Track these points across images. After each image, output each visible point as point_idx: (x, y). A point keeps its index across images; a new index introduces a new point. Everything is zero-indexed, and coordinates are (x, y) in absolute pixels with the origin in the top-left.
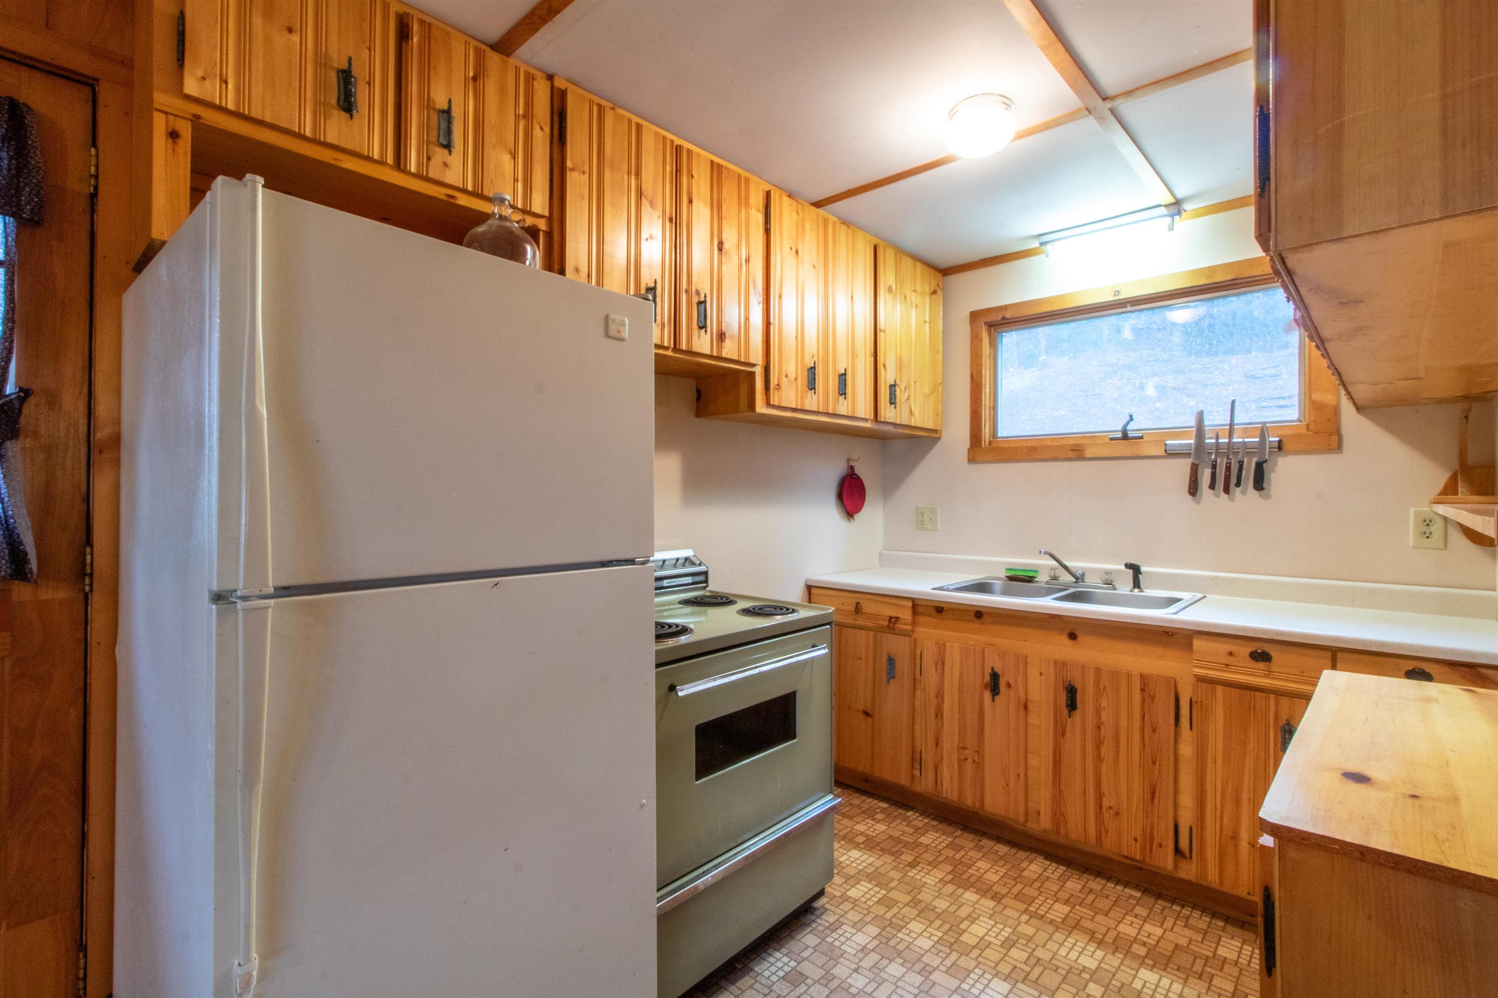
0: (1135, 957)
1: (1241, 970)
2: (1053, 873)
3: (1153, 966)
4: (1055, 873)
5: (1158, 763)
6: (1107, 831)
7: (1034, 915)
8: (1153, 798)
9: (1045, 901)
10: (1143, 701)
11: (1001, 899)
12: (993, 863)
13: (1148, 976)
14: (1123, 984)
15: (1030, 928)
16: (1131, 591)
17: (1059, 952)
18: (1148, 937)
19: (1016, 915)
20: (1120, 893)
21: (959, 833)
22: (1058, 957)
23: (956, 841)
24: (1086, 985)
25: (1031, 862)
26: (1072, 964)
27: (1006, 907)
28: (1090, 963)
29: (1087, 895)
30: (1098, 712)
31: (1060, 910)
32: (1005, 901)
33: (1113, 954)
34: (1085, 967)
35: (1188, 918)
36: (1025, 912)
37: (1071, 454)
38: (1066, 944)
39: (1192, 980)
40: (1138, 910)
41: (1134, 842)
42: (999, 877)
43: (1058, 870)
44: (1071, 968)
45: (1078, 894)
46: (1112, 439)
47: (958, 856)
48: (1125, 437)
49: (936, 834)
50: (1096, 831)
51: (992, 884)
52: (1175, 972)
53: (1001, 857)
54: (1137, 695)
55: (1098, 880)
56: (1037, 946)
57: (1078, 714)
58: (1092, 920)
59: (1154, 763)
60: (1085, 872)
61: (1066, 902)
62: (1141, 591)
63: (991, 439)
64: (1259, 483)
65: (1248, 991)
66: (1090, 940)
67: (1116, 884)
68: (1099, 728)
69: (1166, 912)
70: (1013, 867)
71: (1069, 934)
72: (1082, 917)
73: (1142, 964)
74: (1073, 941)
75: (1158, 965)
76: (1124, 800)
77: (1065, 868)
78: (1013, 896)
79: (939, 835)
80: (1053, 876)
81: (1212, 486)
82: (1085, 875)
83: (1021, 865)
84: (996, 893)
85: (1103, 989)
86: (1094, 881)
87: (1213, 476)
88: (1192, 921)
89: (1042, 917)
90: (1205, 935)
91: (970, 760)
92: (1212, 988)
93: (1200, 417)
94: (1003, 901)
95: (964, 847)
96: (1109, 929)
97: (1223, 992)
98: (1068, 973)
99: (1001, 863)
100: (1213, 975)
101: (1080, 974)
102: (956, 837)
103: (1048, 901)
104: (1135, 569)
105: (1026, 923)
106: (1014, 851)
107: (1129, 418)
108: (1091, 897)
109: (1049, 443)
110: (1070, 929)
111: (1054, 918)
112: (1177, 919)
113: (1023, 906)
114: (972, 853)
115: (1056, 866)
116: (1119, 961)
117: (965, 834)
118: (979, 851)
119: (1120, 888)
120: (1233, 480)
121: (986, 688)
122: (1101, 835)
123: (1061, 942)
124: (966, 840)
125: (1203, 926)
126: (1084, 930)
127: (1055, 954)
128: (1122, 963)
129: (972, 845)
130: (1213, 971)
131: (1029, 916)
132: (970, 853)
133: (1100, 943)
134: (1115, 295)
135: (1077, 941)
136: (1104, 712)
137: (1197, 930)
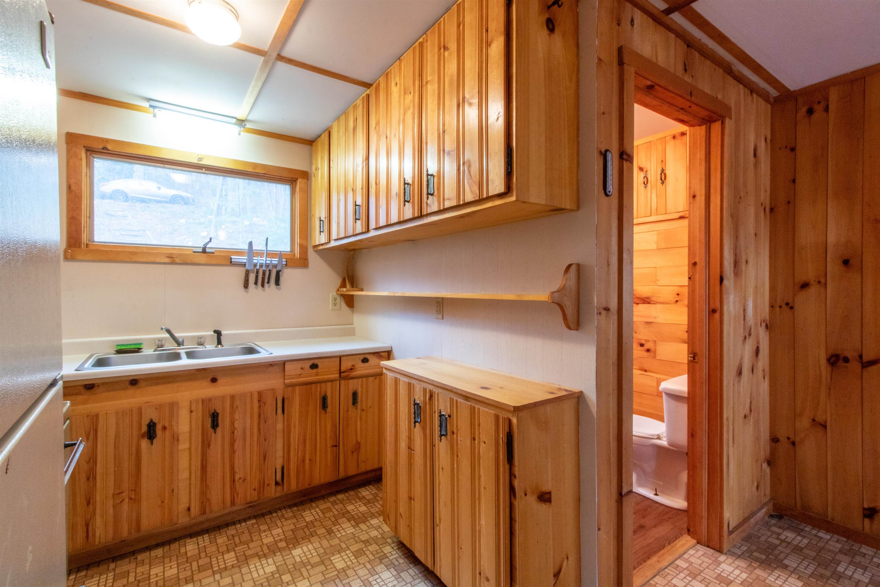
0: (284, 549)
1: (320, 521)
2: (204, 542)
3: (294, 546)
4: (205, 541)
5: (267, 440)
6: (238, 494)
7: (221, 571)
8: (265, 460)
9: (217, 559)
10: (260, 407)
11: (193, 579)
12: (162, 564)
13: (297, 552)
14: (293, 564)
15: (226, 579)
16: (216, 347)
17: (254, 577)
18: (279, 536)
19: (211, 579)
20: (246, 526)
21: (112, 566)
22: (256, 579)
23: (117, 571)
24: (281, 579)
25: (185, 546)
26: (265, 576)
27: (200, 580)
28: (270, 568)
29: (234, 540)
30: (232, 423)
31: (230, 558)
32: (196, 578)
33: (275, 556)
34: (272, 572)
35: (283, 515)
36: (214, 573)
37: (167, 260)
38: (252, 570)
39: (312, 539)
40: (262, 528)
41: (253, 491)
42: (176, 568)
43: (205, 539)
44: (267, 578)
45: (229, 542)
46: (194, 252)
47: (132, 579)
48: (204, 251)
49: (95, 579)
50: (231, 497)
51: (177, 576)
52: (303, 541)
53: (163, 557)
54: (256, 404)
55: (230, 528)
56: (241, 584)
57: (219, 430)
58: (249, 549)
59: (265, 440)
60: (219, 530)
61: (228, 551)
62: (222, 346)
63: (88, 242)
64: (277, 282)
65: (330, 527)
66: (259, 558)
67: (240, 524)
68: (233, 433)
69: (273, 520)
70: (177, 556)
71: (248, 564)
72: (244, 552)
73: (290, 549)
74: (253, 566)
75: (295, 545)
76: (249, 471)
77: (207, 535)
78: (198, 572)
79: (98, 578)
80: (206, 544)
81: (256, 283)
82: (221, 531)
83: (181, 552)
84: (186, 578)
85: (289, 574)
86: (228, 530)
87: (257, 277)
88: (286, 516)
89: (226, 568)
90: (295, 517)
91: (127, 500)
92: (320, 536)
93: (251, 244)
94: (195, 579)
95: (129, 571)
96: (261, 546)
97: (324, 534)
98: (268, 582)
99: (167, 560)
100: (315, 531)
101: (273, 577)
102: (114, 570)
103: (219, 558)
104: (218, 333)
105: (221, 578)
106: (167, 548)
107: (209, 240)
108: (237, 539)
109: (145, 250)
110: (245, 562)
111: (232, 563)
112: (280, 519)
113: (210, 572)
114: (140, 570)
115: (201, 537)
116: (281, 556)
117: (118, 563)
118: (143, 565)
119: (243, 524)
120: (266, 280)
121: (143, 436)
122: (234, 497)
123: (249, 571)
124: (124, 566)
125: (291, 514)
126: (252, 556)
127: (253, 579)
128: (283, 557)
129: (133, 565)
130: (314, 529)
131: (219, 574)
132: (138, 571)
133: (265, 556)
134: (199, 161)
135: (255, 564)
136: (236, 422)
137: (290, 518)
